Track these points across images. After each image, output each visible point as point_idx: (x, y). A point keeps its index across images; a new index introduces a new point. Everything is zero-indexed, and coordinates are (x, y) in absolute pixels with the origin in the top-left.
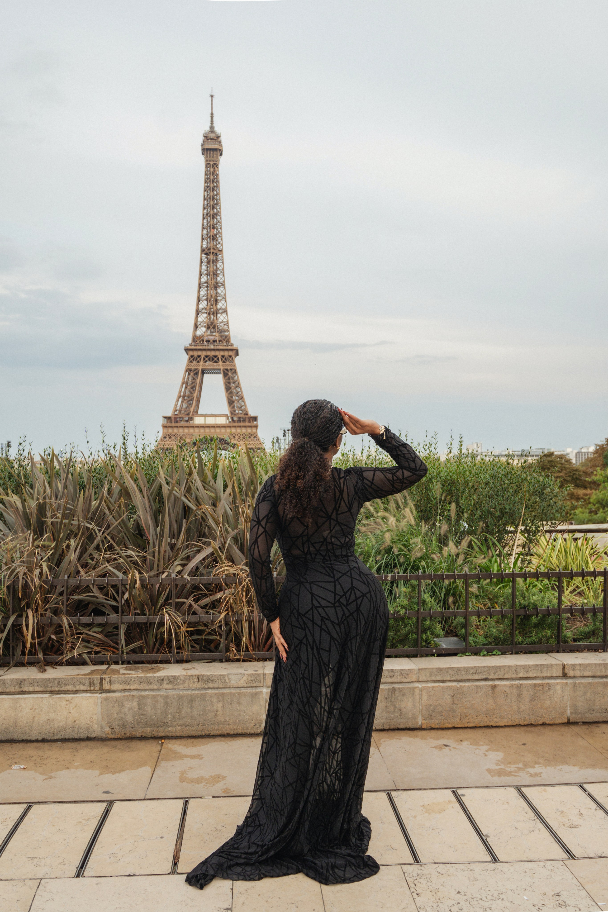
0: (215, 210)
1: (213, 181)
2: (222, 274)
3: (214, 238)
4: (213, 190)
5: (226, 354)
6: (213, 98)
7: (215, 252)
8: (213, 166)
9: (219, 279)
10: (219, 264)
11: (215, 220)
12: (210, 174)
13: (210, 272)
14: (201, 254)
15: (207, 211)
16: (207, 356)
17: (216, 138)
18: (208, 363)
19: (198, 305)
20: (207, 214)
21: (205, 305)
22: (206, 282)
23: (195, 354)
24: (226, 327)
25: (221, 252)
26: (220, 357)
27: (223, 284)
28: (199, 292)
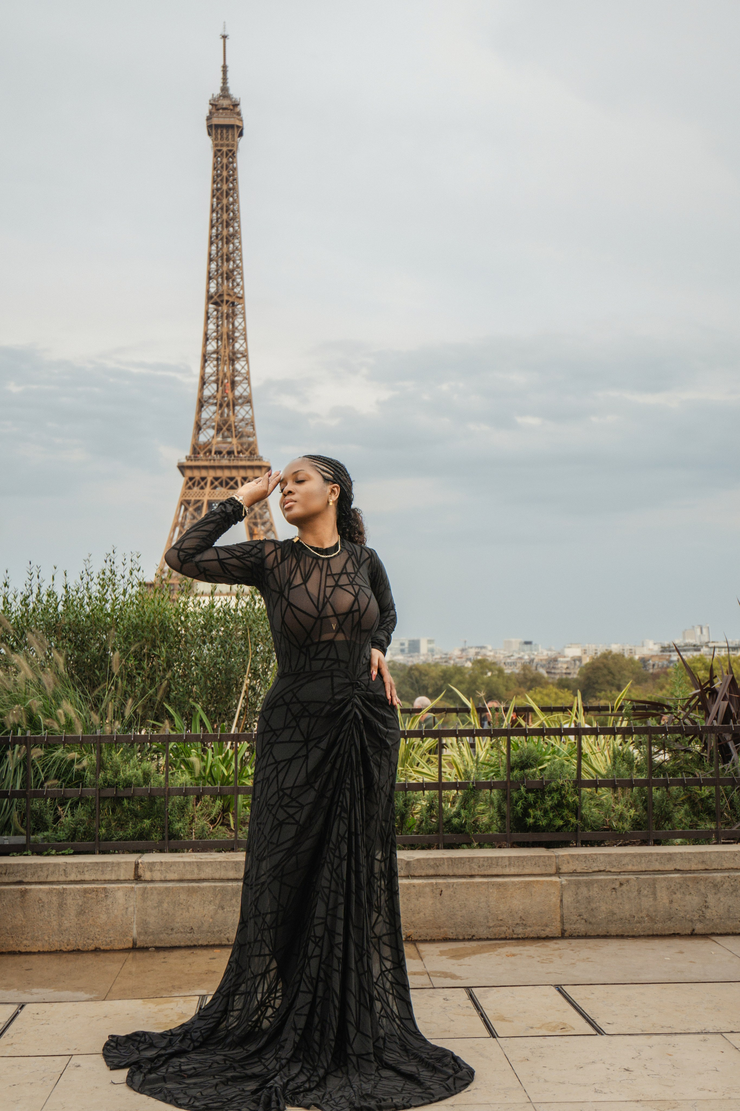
0: (231, 229)
1: (227, 180)
2: (242, 337)
3: (229, 276)
4: (228, 194)
5: (250, 474)
6: (227, 41)
7: (231, 300)
8: (227, 155)
9: (237, 346)
10: (238, 321)
12: (222, 167)
13: (222, 335)
14: (207, 303)
15: (217, 230)
16: (216, 479)
17: (231, 107)
18: (219, 489)
19: (202, 389)
20: (217, 236)
21: (213, 392)
22: (216, 352)
23: (197, 474)
24: (249, 429)
25: (241, 301)
26: (239, 479)
27: (245, 355)
28: (203, 367)
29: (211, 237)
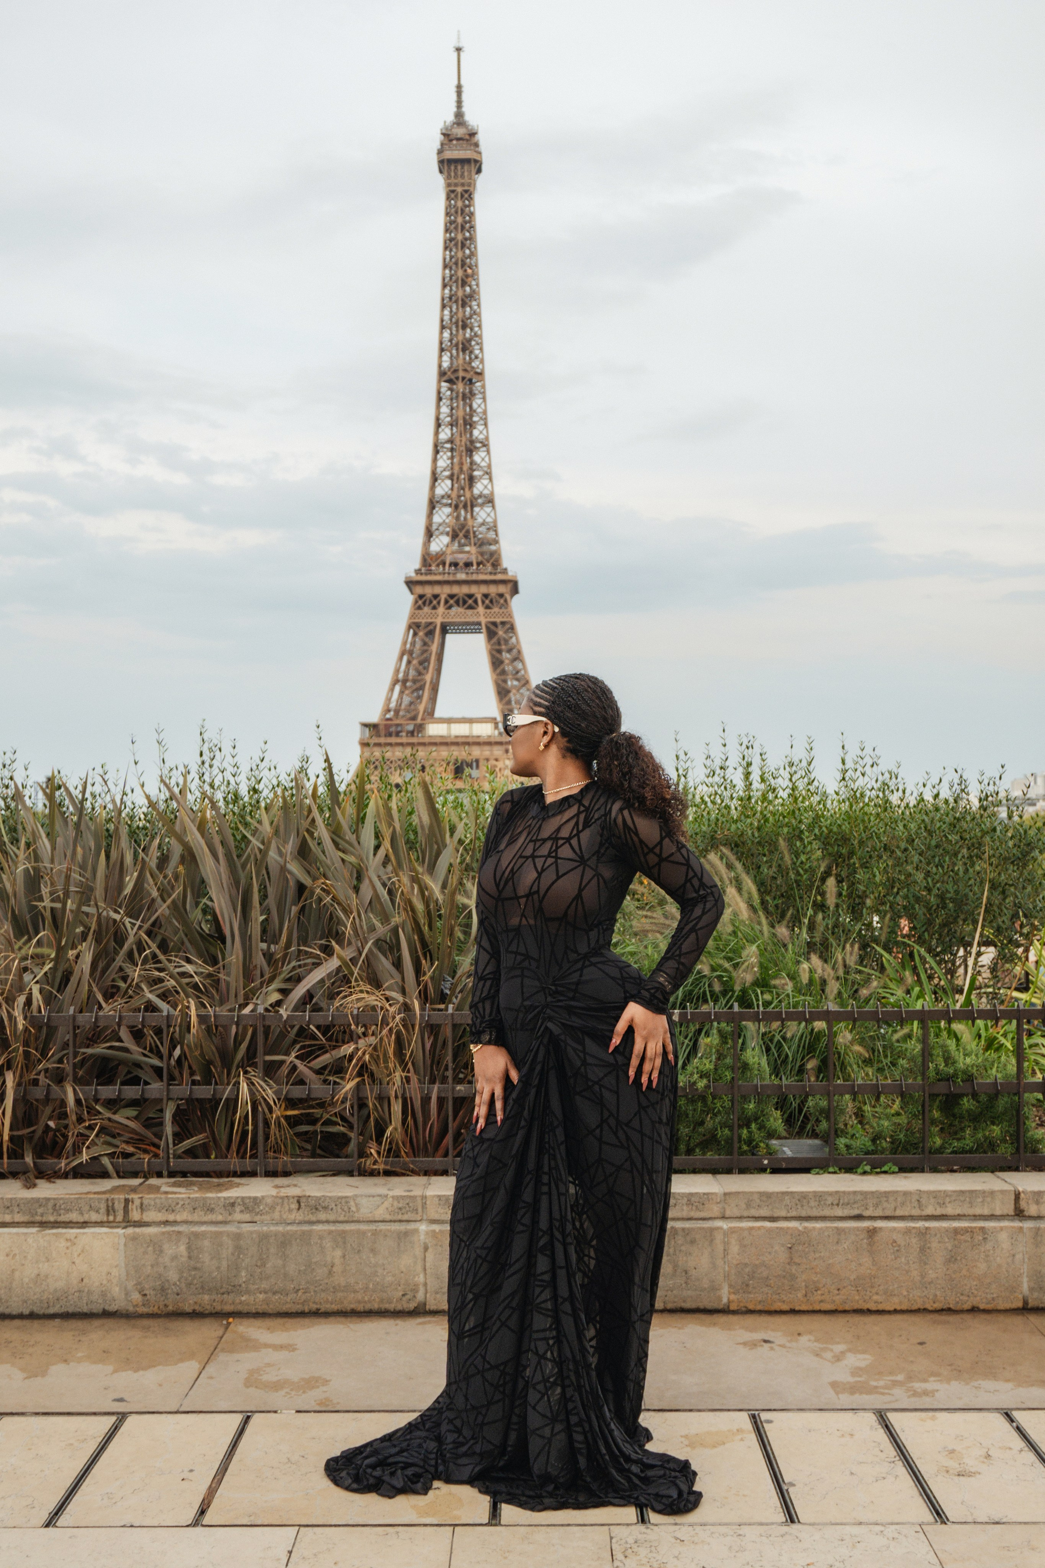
0: (468, 289)
1: (463, 228)
2: (482, 422)
3: (465, 347)
4: (463, 246)
5: (493, 590)
6: (462, 54)
7: (468, 376)
8: (462, 196)
9: (476, 433)
10: (477, 403)
11: (468, 309)
12: (456, 212)
13: (457, 420)
14: (439, 382)
15: (451, 290)
16: (452, 596)
17: (467, 137)
18: (455, 609)
19: (433, 487)
20: (450, 298)
21: (447, 490)
22: (451, 441)
23: (429, 591)
24: (492, 535)
25: (480, 377)
26: (479, 597)
27: (485, 444)
28: (435, 460)
29: (443, 299)
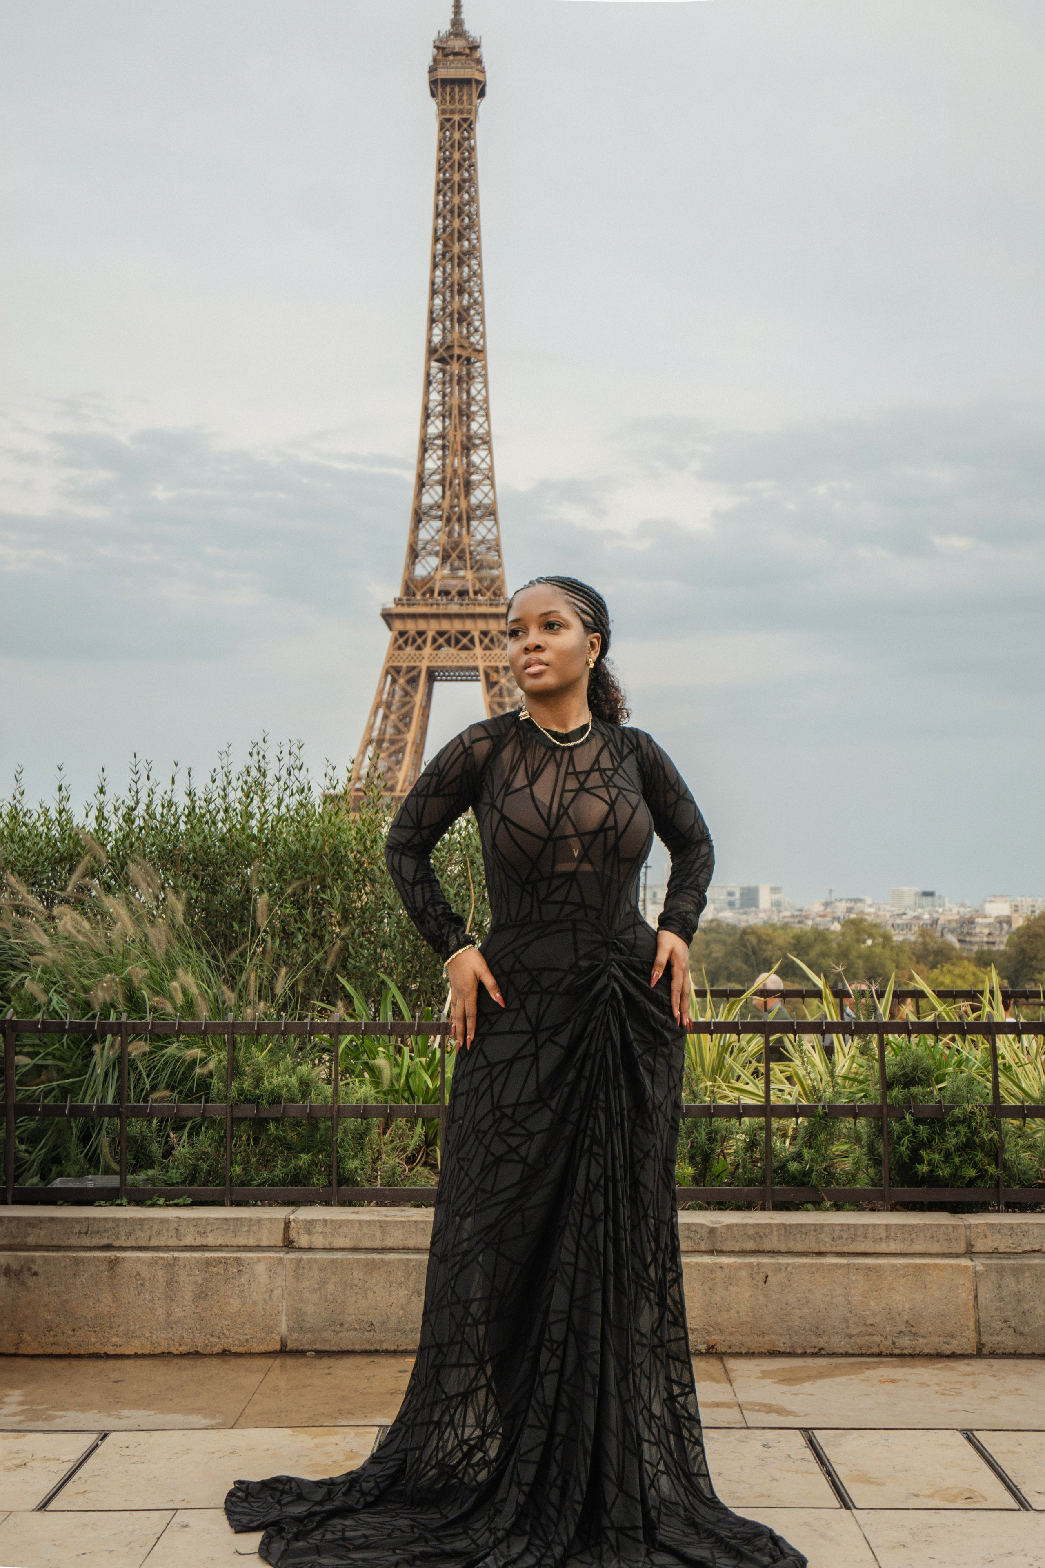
0: (466, 243)
1: (460, 166)
2: (482, 413)
3: (462, 317)
4: (460, 189)
7: (465, 354)
8: (460, 126)
9: (474, 426)
10: (476, 388)
11: (466, 269)
12: (452, 146)
13: (450, 410)
14: (428, 360)
15: (444, 245)
16: (441, 634)
17: (468, 51)
18: (445, 650)
19: (419, 494)
20: (443, 255)
21: (436, 498)
22: (442, 436)
23: (411, 626)
24: (493, 556)
25: (481, 356)
26: (476, 635)
27: (487, 441)
28: (422, 461)
29: (434, 257)
